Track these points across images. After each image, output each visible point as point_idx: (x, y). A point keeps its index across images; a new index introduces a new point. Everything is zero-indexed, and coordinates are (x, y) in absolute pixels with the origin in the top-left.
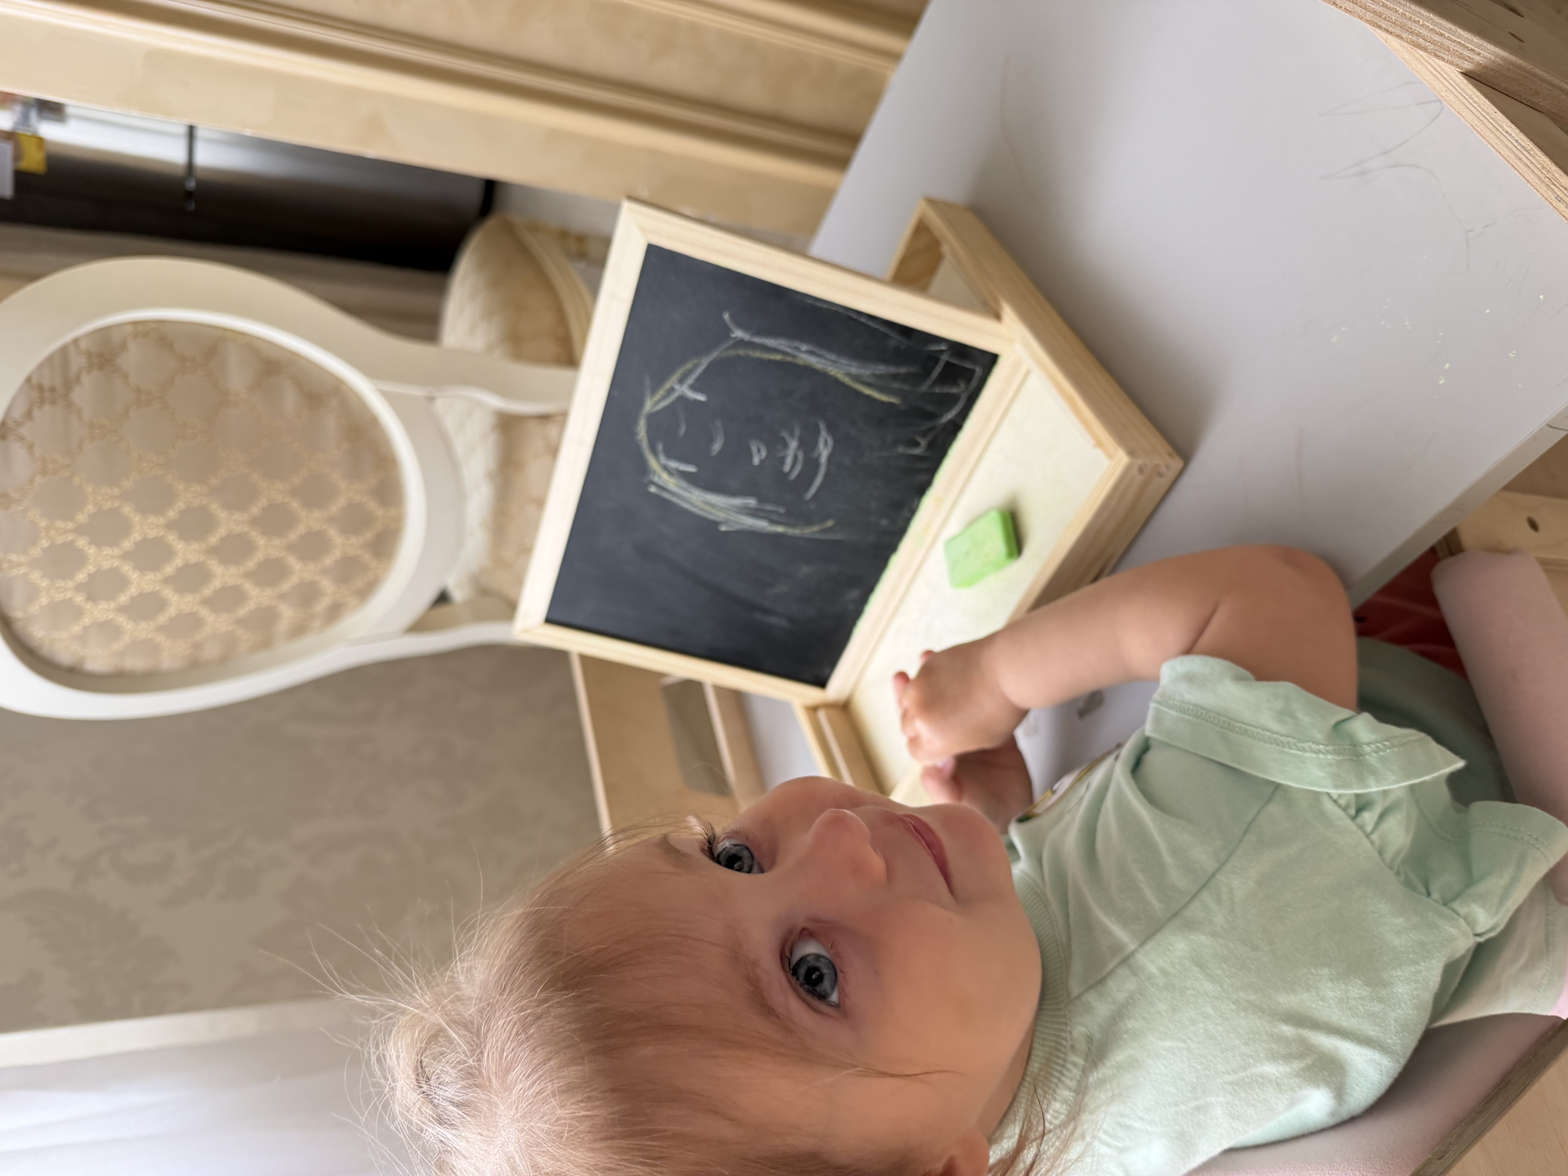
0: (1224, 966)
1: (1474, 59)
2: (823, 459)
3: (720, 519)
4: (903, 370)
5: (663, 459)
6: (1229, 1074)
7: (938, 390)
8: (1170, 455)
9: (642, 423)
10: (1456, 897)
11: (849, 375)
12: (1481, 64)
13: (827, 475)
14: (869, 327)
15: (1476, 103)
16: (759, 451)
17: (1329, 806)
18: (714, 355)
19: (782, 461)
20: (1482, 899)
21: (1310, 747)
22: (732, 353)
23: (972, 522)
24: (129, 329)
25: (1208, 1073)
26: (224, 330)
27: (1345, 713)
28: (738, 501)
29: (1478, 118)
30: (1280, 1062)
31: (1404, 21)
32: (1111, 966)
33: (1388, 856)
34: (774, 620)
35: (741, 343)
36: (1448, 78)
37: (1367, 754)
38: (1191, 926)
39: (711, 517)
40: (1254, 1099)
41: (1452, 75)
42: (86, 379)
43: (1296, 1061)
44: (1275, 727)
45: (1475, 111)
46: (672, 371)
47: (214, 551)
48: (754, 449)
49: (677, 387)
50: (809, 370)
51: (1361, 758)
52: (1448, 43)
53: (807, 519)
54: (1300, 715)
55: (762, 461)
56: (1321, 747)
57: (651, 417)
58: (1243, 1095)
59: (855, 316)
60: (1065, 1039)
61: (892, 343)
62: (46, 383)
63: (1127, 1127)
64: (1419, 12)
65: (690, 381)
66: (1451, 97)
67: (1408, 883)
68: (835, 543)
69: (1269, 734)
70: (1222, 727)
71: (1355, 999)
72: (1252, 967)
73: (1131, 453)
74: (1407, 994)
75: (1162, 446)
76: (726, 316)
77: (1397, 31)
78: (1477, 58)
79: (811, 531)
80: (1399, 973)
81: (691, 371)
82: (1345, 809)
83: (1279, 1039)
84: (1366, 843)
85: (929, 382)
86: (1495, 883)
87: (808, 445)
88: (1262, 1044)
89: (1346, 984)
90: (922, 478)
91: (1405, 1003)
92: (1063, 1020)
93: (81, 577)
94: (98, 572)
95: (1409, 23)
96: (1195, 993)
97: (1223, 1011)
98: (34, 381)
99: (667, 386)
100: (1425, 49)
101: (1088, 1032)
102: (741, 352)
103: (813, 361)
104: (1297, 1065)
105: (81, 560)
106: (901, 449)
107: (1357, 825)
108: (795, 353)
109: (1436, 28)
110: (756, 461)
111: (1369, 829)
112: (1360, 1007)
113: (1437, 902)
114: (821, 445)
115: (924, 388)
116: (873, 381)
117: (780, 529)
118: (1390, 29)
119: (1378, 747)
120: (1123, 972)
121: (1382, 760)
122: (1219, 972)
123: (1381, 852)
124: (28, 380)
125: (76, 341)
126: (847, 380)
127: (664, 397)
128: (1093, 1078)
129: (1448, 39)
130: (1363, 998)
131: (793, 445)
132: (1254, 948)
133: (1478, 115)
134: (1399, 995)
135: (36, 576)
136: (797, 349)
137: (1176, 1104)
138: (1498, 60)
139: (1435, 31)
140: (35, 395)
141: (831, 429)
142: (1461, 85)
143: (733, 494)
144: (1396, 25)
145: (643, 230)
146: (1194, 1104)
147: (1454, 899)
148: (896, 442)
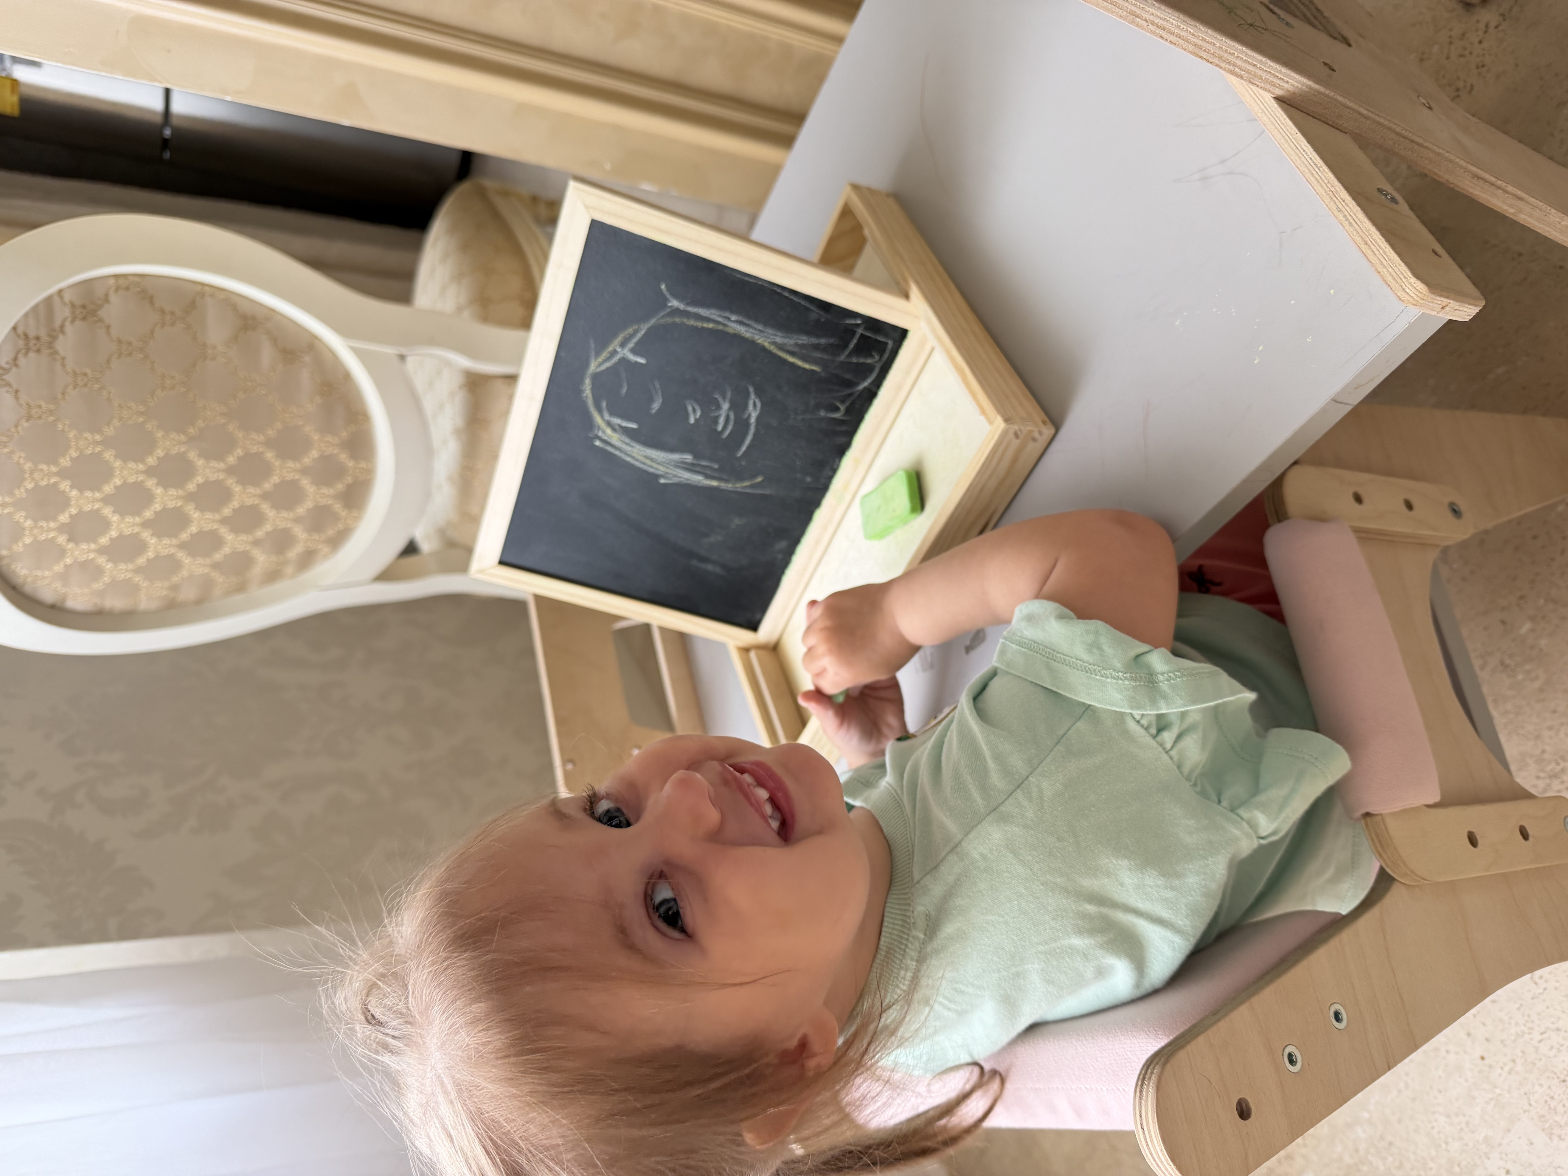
0: (1034, 853)
1: (1283, 86)
2: (753, 420)
3: (660, 473)
4: (823, 341)
5: (607, 416)
6: (1042, 945)
7: (854, 360)
8: (1044, 422)
9: (588, 383)
10: (1243, 803)
11: (774, 343)
12: (1290, 91)
13: (755, 435)
14: (792, 300)
15: (1283, 124)
16: (694, 411)
17: (1132, 725)
18: (653, 321)
19: (715, 420)
20: (1263, 807)
21: (1111, 674)
22: (669, 320)
23: (885, 480)
24: (112, 281)
25: (1024, 943)
26: (202, 284)
27: (1145, 647)
28: (676, 457)
29: (1284, 137)
30: (1085, 935)
31: (1222, 54)
32: (943, 854)
33: (1186, 770)
34: (710, 567)
35: (676, 312)
36: (1263, 102)
37: (1161, 682)
38: (1005, 819)
39: (651, 470)
40: (1065, 967)
41: (1267, 100)
42: (68, 328)
43: (1099, 935)
44: (1085, 657)
45: (1281, 131)
46: (615, 335)
47: (190, 497)
48: (690, 409)
49: (619, 350)
50: (737, 337)
51: (1156, 685)
52: (1259, 73)
53: (739, 476)
54: (1105, 648)
55: (696, 420)
56: (1120, 674)
57: (595, 377)
58: (1055, 963)
59: (779, 290)
60: (909, 917)
61: (813, 316)
62: (32, 334)
63: (962, 992)
64: (1233, 46)
65: (631, 345)
66: (1265, 118)
67: (1203, 794)
68: (763, 497)
69: (1081, 663)
70: (1047, 658)
71: (1150, 886)
72: (1059, 855)
73: (1007, 420)
74: (1197, 883)
75: (1037, 415)
76: (663, 287)
77: (1216, 61)
78: (1286, 86)
79: (741, 486)
80: (1191, 866)
81: (631, 336)
82: (1147, 729)
83: (1084, 916)
84: (1165, 757)
85: (847, 352)
86: (1275, 794)
87: (738, 407)
88: (1069, 920)
89: (1142, 873)
90: (842, 440)
91: (1194, 891)
92: (908, 902)
93: (64, 518)
94: (80, 512)
95: (1226, 55)
96: (1010, 876)
97: (1034, 890)
98: (20, 331)
99: (611, 348)
100: (1241, 77)
101: (927, 911)
102: (677, 320)
103: (742, 330)
104: (1100, 939)
105: (66, 502)
106: (822, 413)
107: (1157, 742)
108: (726, 322)
109: (1249, 60)
110: (692, 420)
111: (1168, 746)
112: (1155, 893)
113: (1225, 808)
114: (751, 407)
115: (842, 358)
116: (796, 349)
117: (714, 483)
118: (1211, 60)
119: (1170, 677)
120: (952, 858)
121: (1172, 687)
122: (1030, 858)
123: (1179, 767)
124: (14, 328)
125: (60, 292)
126: (773, 348)
127: (608, 359)
128: (929, 949)
129: (1260, 69)
130: (1158, 886)
131: (726, 406)
132: (1060, 839)
133: (1284, 135)
134: (1190, 885)
135: (20, 516)
136: (729, 319)
137: (999, 971)
138: (1304, 88)
139: (1249, 62)
140: (21, 343)
141: (759, 393)
142: (1273, 108)
143: (672, 450)
144: (1215, 56)
145: (587, 207)
146: (1014, 970)
147: (1239, 806)
148: (818, 407)
